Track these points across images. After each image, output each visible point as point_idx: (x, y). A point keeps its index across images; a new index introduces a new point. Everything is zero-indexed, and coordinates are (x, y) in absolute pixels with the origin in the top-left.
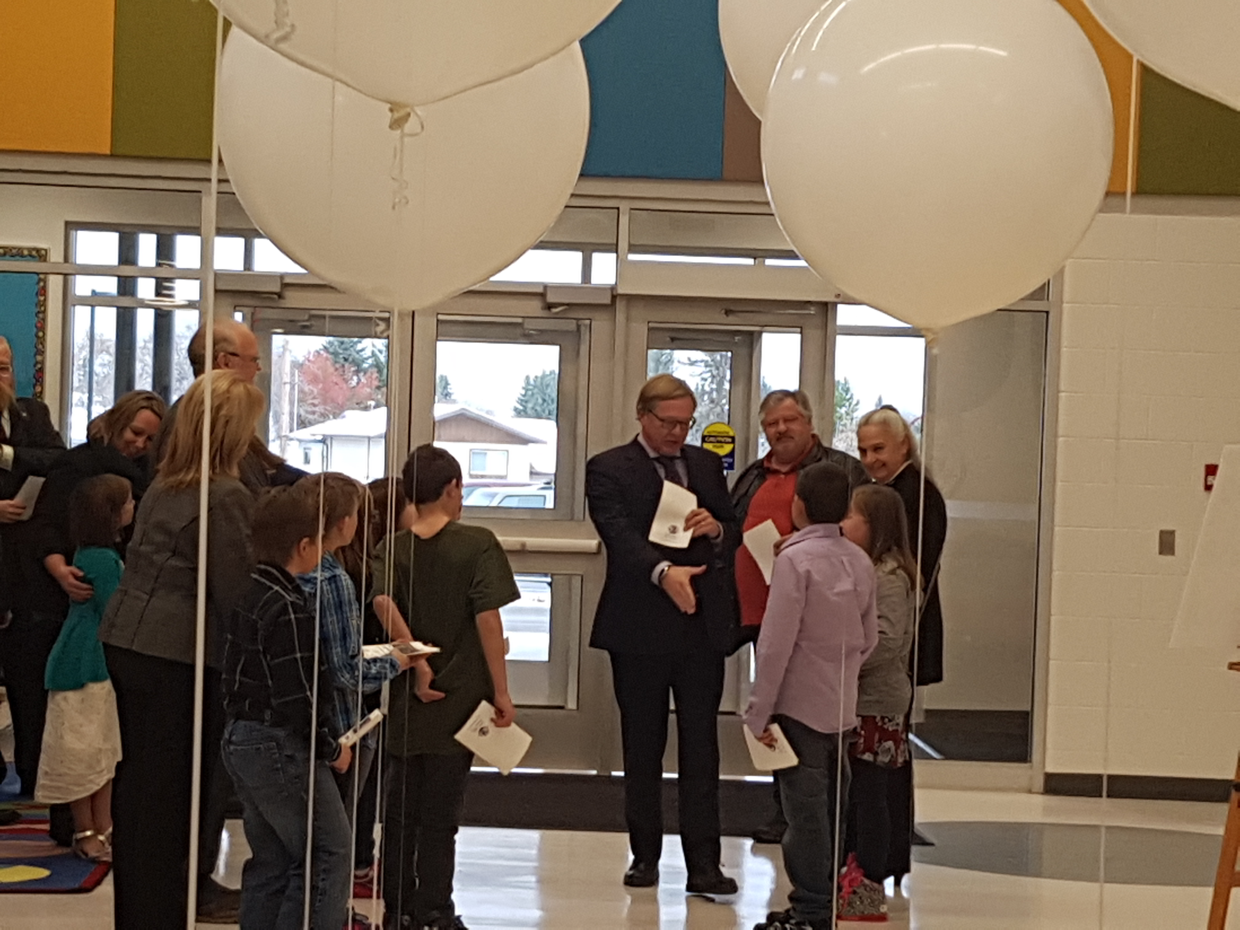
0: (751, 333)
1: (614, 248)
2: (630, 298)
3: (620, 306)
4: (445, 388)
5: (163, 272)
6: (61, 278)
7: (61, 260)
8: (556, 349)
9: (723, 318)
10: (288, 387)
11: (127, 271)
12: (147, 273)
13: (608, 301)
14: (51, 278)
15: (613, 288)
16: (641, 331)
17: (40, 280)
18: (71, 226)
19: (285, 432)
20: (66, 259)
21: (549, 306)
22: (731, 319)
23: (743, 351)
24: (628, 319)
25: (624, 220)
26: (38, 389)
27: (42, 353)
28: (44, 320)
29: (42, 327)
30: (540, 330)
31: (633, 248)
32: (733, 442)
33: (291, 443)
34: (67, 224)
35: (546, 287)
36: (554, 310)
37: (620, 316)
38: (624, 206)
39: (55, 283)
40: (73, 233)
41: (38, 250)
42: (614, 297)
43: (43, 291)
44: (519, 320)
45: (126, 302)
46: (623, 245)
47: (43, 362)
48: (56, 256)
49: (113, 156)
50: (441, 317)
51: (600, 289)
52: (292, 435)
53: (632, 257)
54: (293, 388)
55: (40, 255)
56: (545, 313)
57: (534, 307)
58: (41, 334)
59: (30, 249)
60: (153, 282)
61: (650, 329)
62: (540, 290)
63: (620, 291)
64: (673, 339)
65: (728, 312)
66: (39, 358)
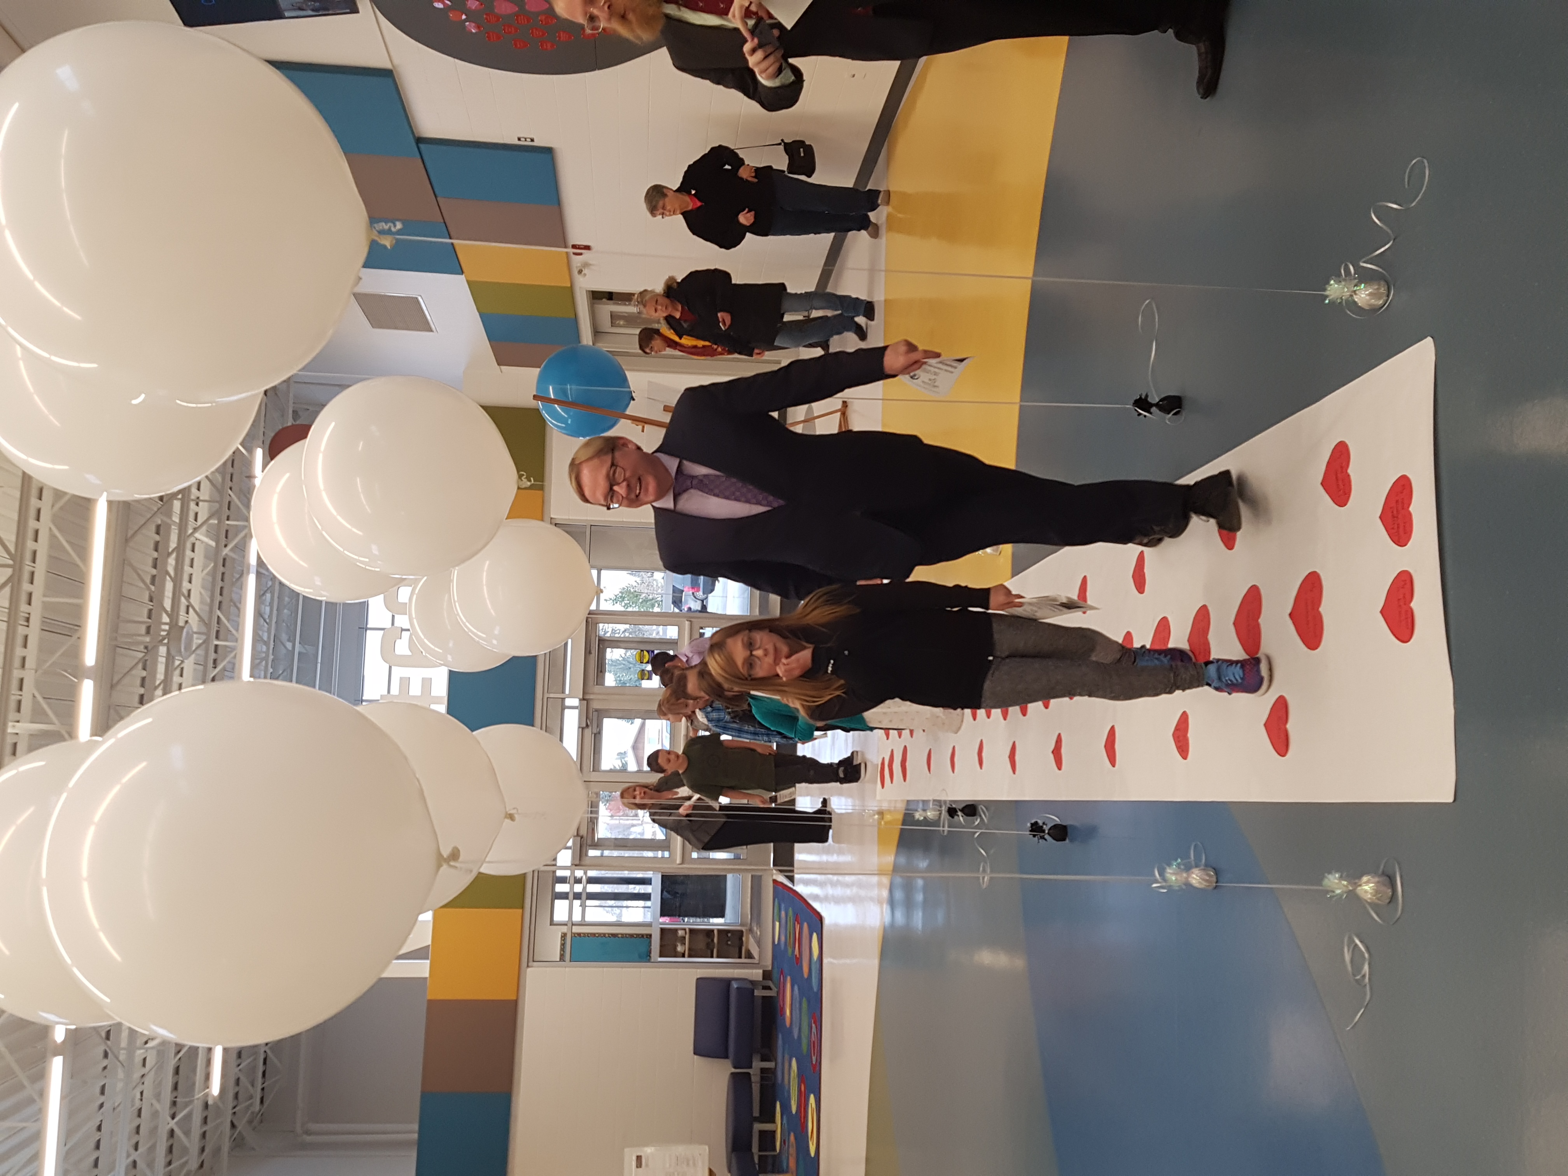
0: (599, 640)
1: (563, 699)
2: (584, 693)
3: (587, 697)
4: (622, 753)
5: (572, 881)
6: (573, 927)
7: (566, 927)
8: (605, 720)
9: (592, 655)
10: (621, 821)
11: (571, 896)
12: (572, 888)
13: (586, 702)
14: (574, 931)
15: (580, 700)
16: (597, 689)
17: (575, 936)
18: (552, 923)
19: (640, 822)
20: (566, 925)
21: (587, 726)
22: (593, 652)
23: (607, 644)
24: (593, 694)
25: (552, 695)
26: (620, 936)
27: (604, 935)
28: (591, 934)
29: (594, 935)
30: (597, 727)
31: (563, 692)
32: (642, 651)
33: (644, 820)
34: (551, 925)
35: (579, 727)
36: (589, 723)
37: (592, 697)
38: (546, 695)
39: (576, 929)
40: (555, 923)
41: (562, 937)
42: (584, 699)
43: (579, 934)
44: (593, 735)
45: (584, 896)
46: (562, 696)
47: (609, 934)
48: (564, 929)
49: (523, 907)
50: (591, 770)
51: (580, 703)
52: (641, 819)
53: (567, 692)
54: (622, 819)
55: (564, 936)
56: (590, 728)
57: (588, 732)
58: (597, 935)
59: (561, 940)
60: (575, 885)
61: (597, 684)
62: (581, 729)
63: (581, 697)
64: (601, 672)
65: (590, 653)
66: (607, 935)
